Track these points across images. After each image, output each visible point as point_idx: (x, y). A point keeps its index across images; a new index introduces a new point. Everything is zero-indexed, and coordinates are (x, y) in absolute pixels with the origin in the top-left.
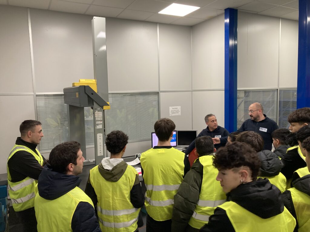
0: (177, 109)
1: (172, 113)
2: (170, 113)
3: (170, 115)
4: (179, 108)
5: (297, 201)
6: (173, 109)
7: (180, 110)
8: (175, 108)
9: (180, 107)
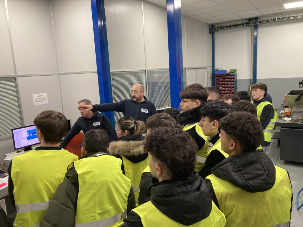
0: (42, 97)
1: (37, 102)
2: (34, 102)
3: (35, 105)
4: (45, 95)
5: (219, 192)
6: (37, 96)
7: (46, 98)
8: (40, 96)
9: (46, 93)
